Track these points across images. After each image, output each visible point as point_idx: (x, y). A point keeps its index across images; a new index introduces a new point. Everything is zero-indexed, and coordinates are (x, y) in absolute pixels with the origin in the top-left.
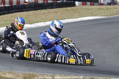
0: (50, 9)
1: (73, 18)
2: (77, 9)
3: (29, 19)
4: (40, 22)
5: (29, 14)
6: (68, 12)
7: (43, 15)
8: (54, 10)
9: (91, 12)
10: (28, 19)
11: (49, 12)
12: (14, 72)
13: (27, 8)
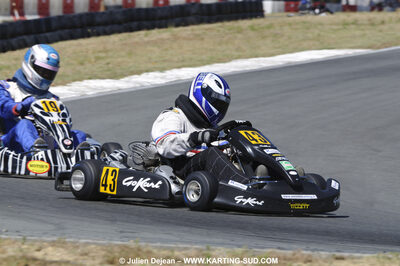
0: (177, 25)
1: (257, 56)
2: (270, 27)
3: (108, 64)
4: (147, 71)
5: (109, 47)
6: (239, 36)
7: (155, 49)
8: (192, 30)
9: (319, 35)
10: (104, 62)
11: (176, 38)
12: (72, 240)
13: (99, 25)
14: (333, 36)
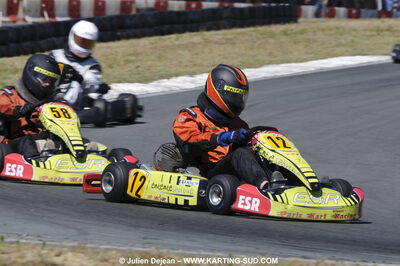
0: (209, 29)
1: (289, 62)
2: (302, 32)
3: (137, 67)
4: (177, 75)
5: (139, 50)
6: (271, 40)
7: (186, 53)
8: (224, 34)
9: (353, 41)
10: (133, 65)
11: (207, 42)
13: (129, 27)
14: (367, 42)
